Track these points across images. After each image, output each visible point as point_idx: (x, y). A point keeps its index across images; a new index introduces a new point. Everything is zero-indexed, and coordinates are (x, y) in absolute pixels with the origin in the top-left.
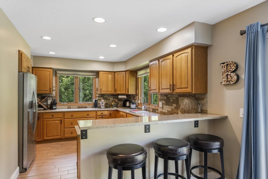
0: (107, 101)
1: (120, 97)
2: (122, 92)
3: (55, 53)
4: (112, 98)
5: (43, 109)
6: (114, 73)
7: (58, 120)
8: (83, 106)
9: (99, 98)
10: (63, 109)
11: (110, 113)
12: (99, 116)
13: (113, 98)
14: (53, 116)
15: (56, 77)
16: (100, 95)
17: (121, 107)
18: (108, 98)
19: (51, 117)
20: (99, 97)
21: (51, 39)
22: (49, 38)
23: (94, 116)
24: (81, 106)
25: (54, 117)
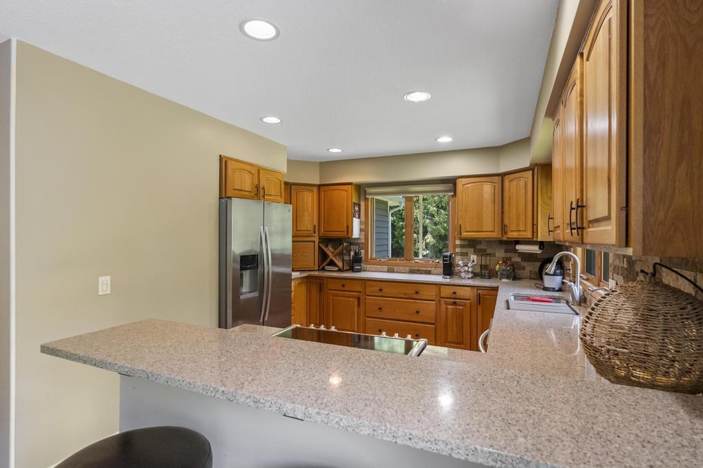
0: (488, 258)
1: (521, 248)
2: (522, 233)
3: (340, 151)
4: (503, 251)
5: (336, 269)
6: (500, 178)
7: (353, 297)
8: (421, 268)
9: (464, 250)
10: (377, 273)
11: (479, 296)
12: (447, 298)
13: (506, 251)
14: (343, 286)
15: (365, 201)
16: (466, 243)
17: (531, 279)
18: (488, 252)
19: (341, 288)
20: (462, 246)
21: (279, 121)
22: (276, 119)
23: (434, 298)
24: (417, 268)
25: (346, 289)
